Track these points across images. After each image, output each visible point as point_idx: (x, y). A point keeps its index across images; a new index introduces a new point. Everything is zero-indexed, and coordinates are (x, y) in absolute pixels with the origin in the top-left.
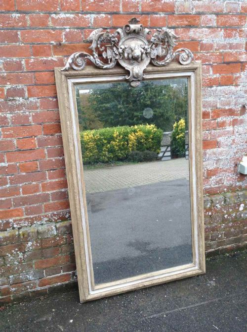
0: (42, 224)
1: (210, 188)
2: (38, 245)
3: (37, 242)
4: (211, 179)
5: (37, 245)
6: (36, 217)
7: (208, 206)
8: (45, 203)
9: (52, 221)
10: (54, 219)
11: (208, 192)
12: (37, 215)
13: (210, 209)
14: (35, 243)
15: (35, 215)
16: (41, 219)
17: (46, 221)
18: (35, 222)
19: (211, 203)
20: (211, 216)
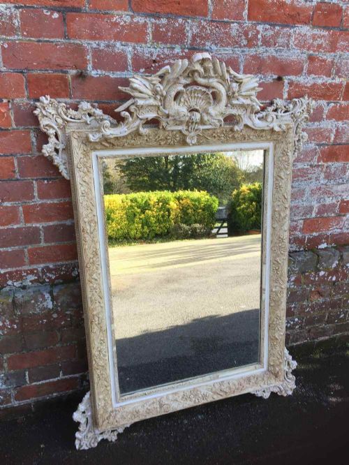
0: (24, 288)
1: (340, 234)
2: (15, 326)
3: (12, 322)
4: (344, 218)
5: (13, 328)
6: (10, 273)
7: (334, 265)
8: (30, 247)
9: (44, 282)
10: (49, 278)
11: (335, 241)
12: (14, 269)
13: (335, 272)
14: (8, 322)
15: (9, 270)
16: (21, 278)
17: (31, 281)
18: (10, 282)
19: (339, 261)
20: (334, 282)
